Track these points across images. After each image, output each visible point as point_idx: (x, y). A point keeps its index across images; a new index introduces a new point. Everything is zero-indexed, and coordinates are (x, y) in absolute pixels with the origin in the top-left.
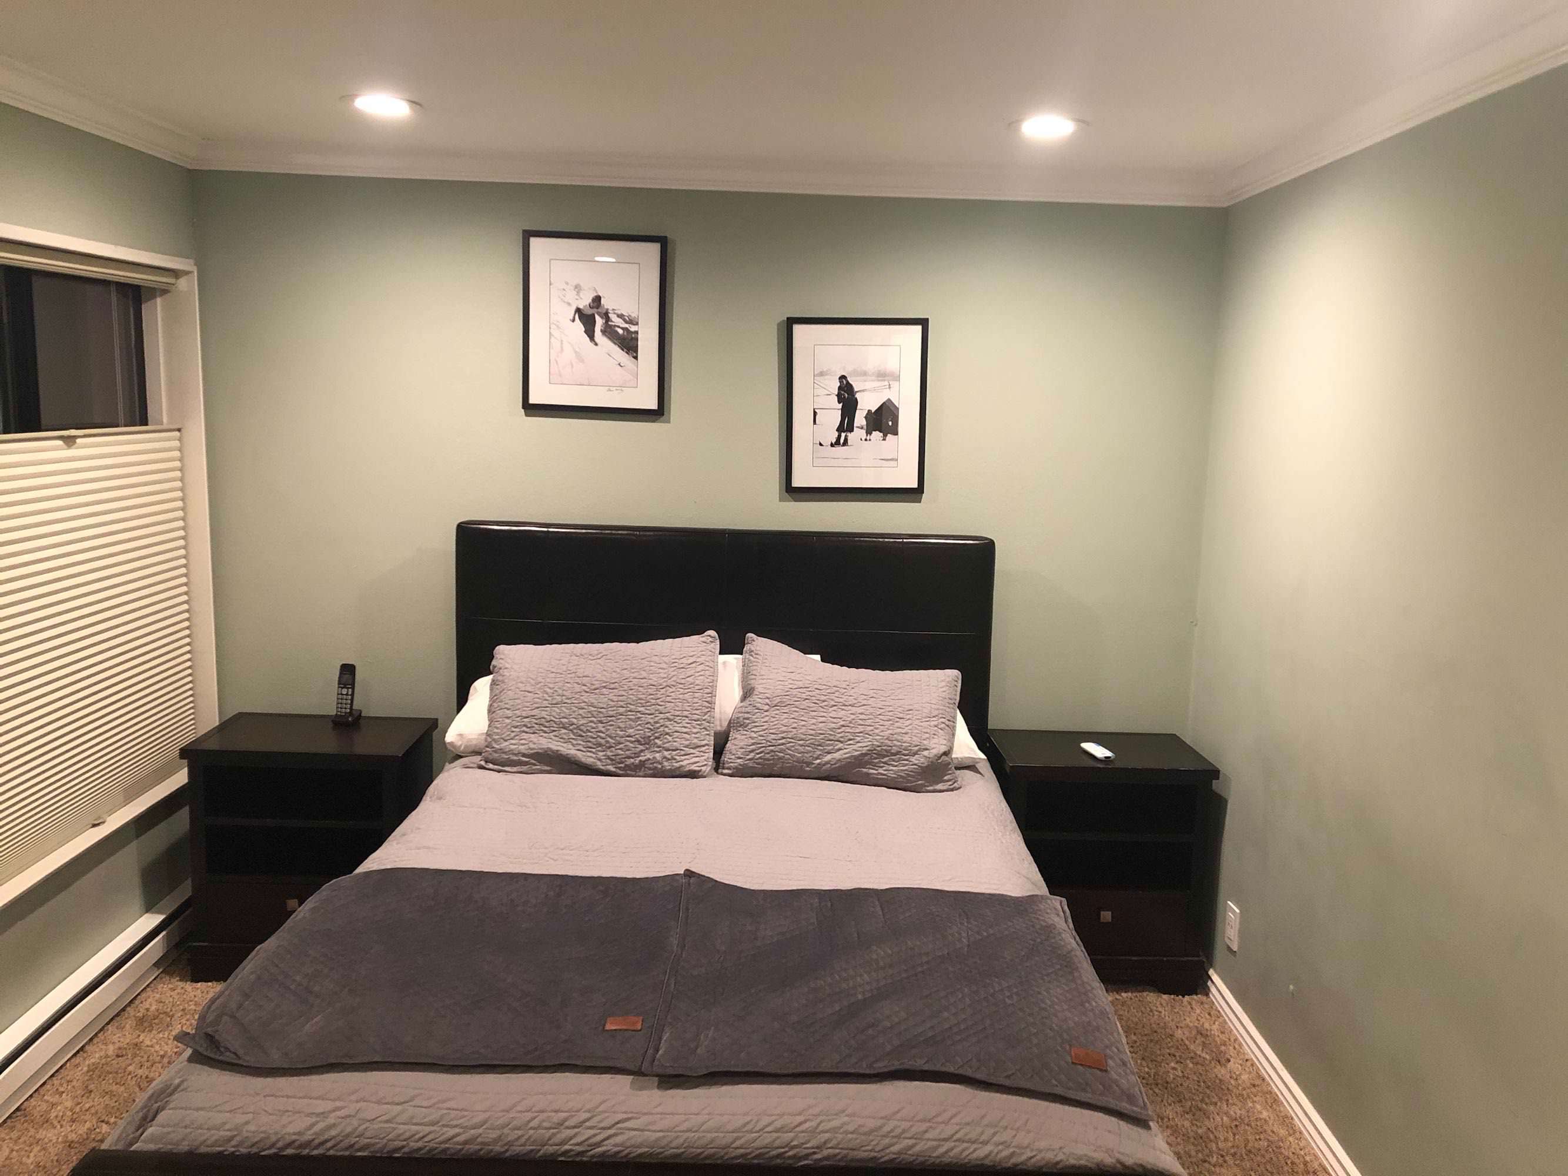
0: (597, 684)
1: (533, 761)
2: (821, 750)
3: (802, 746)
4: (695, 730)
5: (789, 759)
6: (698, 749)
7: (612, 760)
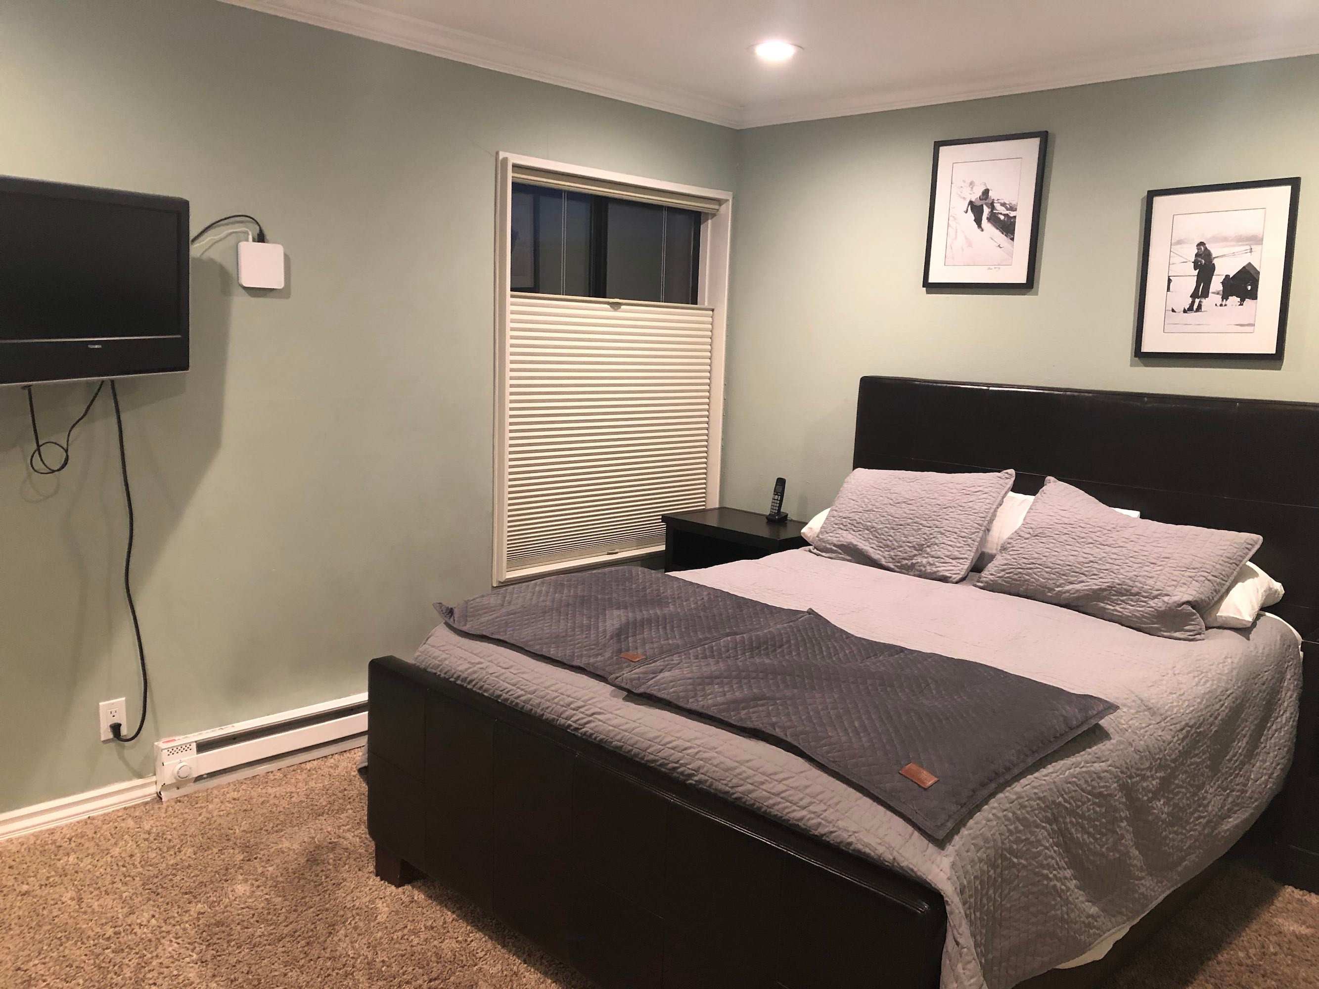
0: (900, 500)
1: (840, 551)
2: (1065, 579)
3: (1047, 572)
4: (958, 545)
5: (1033, 582)
6: (957, 561)
7: (893, 559)
